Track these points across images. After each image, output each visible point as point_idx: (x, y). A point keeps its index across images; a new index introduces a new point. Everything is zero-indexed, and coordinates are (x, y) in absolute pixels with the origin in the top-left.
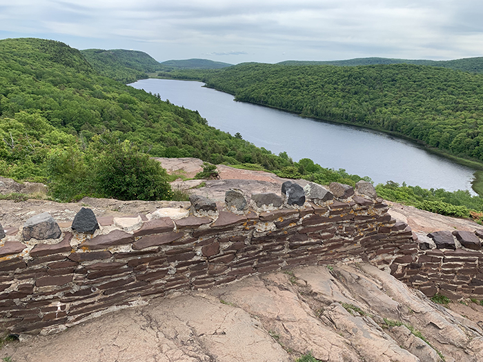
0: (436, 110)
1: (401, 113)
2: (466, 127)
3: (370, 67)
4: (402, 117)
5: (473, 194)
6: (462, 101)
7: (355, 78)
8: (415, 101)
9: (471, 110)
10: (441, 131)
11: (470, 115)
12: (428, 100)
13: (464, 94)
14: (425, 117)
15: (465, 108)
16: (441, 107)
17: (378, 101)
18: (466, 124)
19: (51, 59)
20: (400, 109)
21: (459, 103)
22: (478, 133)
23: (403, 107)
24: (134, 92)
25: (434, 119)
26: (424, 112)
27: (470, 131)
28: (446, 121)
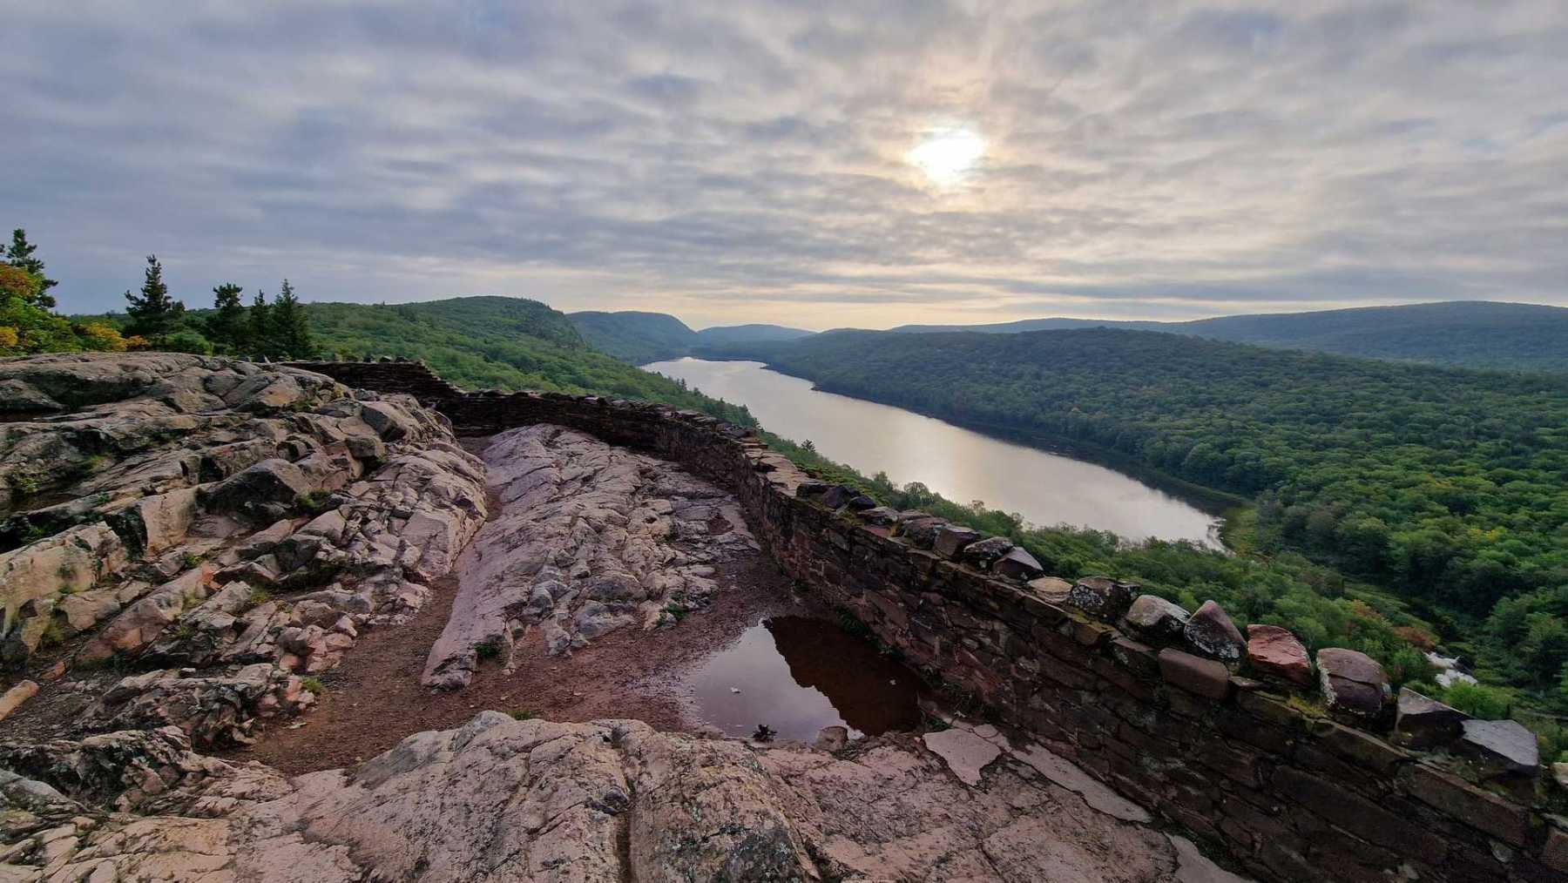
0: (1160, 406)
1: (1097, 409)
2: (1211, 433)
4: (1100, 416)
9: (1222, 404)
11: (1220, 412)
12: (1145, 387)
14: (1138, 416)
15: (1210, 401)
18: (1211, 428)
19: (517, 328)
24: (642, 377)
25: (1154, 421)
28: (1177, 423)
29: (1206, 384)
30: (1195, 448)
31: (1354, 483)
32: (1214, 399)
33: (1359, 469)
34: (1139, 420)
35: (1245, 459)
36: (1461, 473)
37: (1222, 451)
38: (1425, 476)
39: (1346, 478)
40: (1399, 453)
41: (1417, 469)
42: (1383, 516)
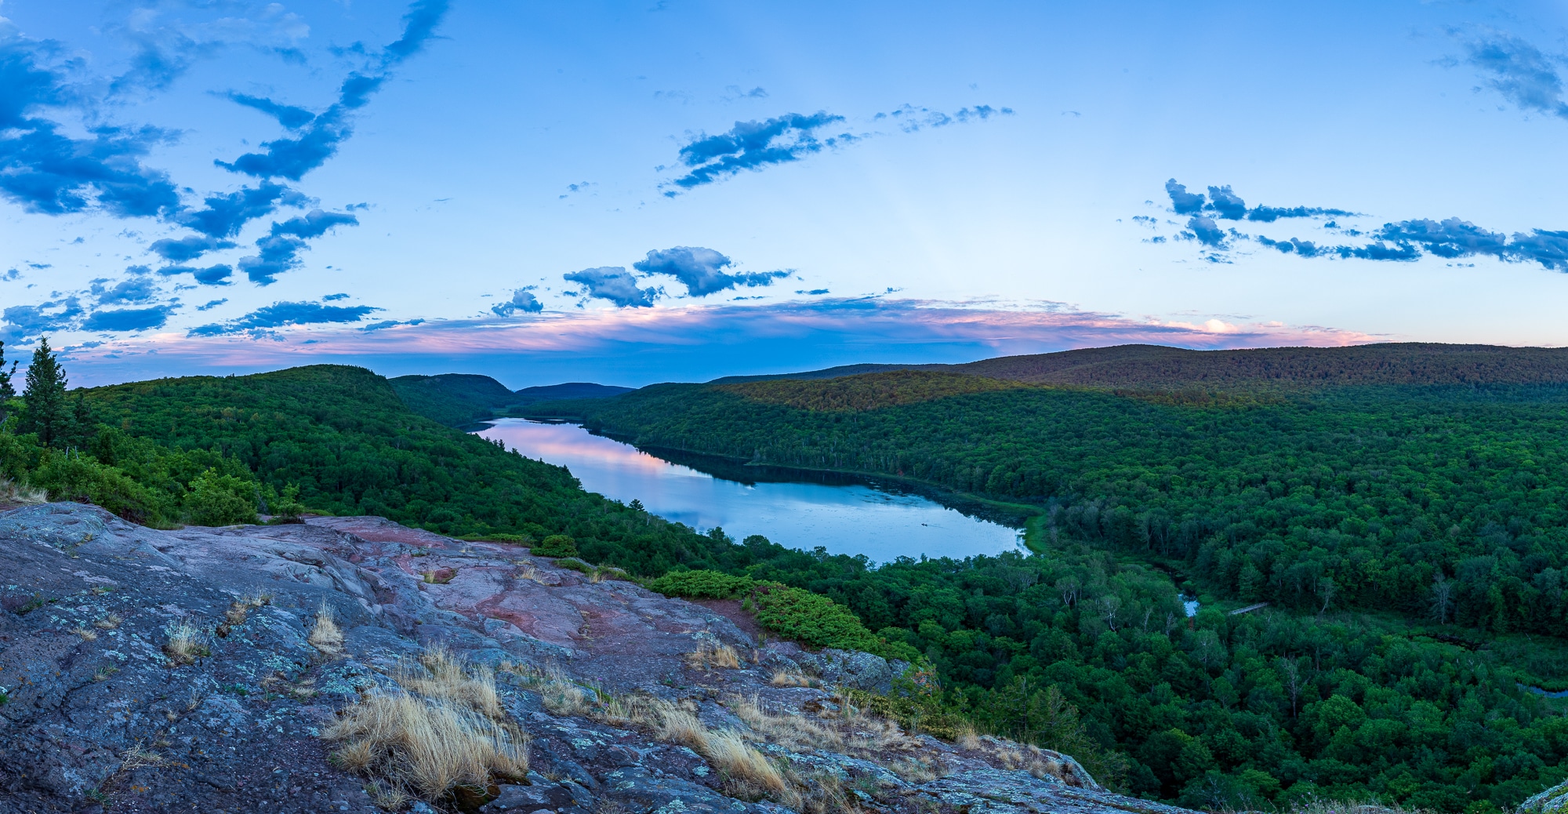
0: (961, 436)
1: (911, 445)
2: (1003, 455)
3: (855, 378)
4: (914, 450)
5: (1026, 553)
6: (991, 418)
7: (834, 397)
8: (928, 424)
9: (1006, 430)
10: (972, 467)
11: (1006, 437)
12: (946, 421)
13: (993, 408)
14: (946, 448)
15: (998, 429)
16: (966, 429)
17: (873, 430)
18: (1003, 451)
20: (908, 439)
21: (989, 422)
22: (1020, 462)
23: (912, 435)
25: (958, 450)
26: (943, 440)
27: (1009, 461)
28: (976, 451)
29: (992, 415)
30: (994, 471)
31: (1103, 481)
32: (1000, 427)
33: (1105, 470)
34: (947, 451)
35: (1031, 474)
36: (1160, 464)
37: (1014, 471)
38: (1142, 469)
39: (1099, 479)
40: (1124, 455)
41: (1137, 465)
42: (1129, 505)
